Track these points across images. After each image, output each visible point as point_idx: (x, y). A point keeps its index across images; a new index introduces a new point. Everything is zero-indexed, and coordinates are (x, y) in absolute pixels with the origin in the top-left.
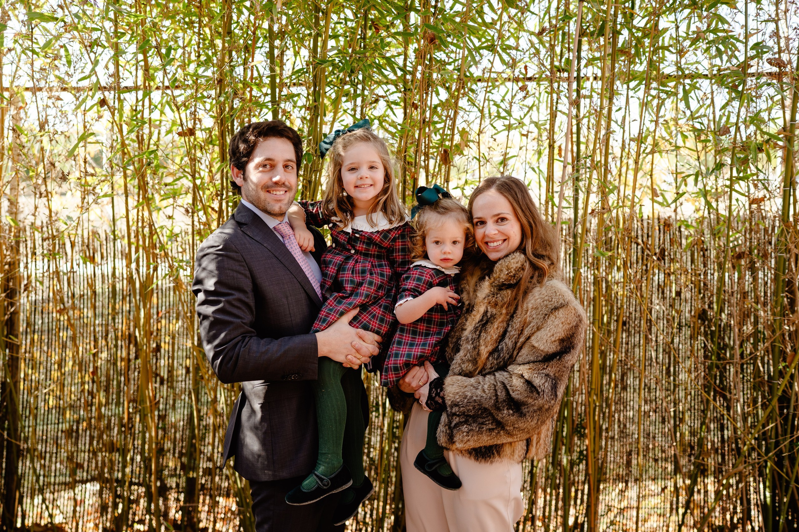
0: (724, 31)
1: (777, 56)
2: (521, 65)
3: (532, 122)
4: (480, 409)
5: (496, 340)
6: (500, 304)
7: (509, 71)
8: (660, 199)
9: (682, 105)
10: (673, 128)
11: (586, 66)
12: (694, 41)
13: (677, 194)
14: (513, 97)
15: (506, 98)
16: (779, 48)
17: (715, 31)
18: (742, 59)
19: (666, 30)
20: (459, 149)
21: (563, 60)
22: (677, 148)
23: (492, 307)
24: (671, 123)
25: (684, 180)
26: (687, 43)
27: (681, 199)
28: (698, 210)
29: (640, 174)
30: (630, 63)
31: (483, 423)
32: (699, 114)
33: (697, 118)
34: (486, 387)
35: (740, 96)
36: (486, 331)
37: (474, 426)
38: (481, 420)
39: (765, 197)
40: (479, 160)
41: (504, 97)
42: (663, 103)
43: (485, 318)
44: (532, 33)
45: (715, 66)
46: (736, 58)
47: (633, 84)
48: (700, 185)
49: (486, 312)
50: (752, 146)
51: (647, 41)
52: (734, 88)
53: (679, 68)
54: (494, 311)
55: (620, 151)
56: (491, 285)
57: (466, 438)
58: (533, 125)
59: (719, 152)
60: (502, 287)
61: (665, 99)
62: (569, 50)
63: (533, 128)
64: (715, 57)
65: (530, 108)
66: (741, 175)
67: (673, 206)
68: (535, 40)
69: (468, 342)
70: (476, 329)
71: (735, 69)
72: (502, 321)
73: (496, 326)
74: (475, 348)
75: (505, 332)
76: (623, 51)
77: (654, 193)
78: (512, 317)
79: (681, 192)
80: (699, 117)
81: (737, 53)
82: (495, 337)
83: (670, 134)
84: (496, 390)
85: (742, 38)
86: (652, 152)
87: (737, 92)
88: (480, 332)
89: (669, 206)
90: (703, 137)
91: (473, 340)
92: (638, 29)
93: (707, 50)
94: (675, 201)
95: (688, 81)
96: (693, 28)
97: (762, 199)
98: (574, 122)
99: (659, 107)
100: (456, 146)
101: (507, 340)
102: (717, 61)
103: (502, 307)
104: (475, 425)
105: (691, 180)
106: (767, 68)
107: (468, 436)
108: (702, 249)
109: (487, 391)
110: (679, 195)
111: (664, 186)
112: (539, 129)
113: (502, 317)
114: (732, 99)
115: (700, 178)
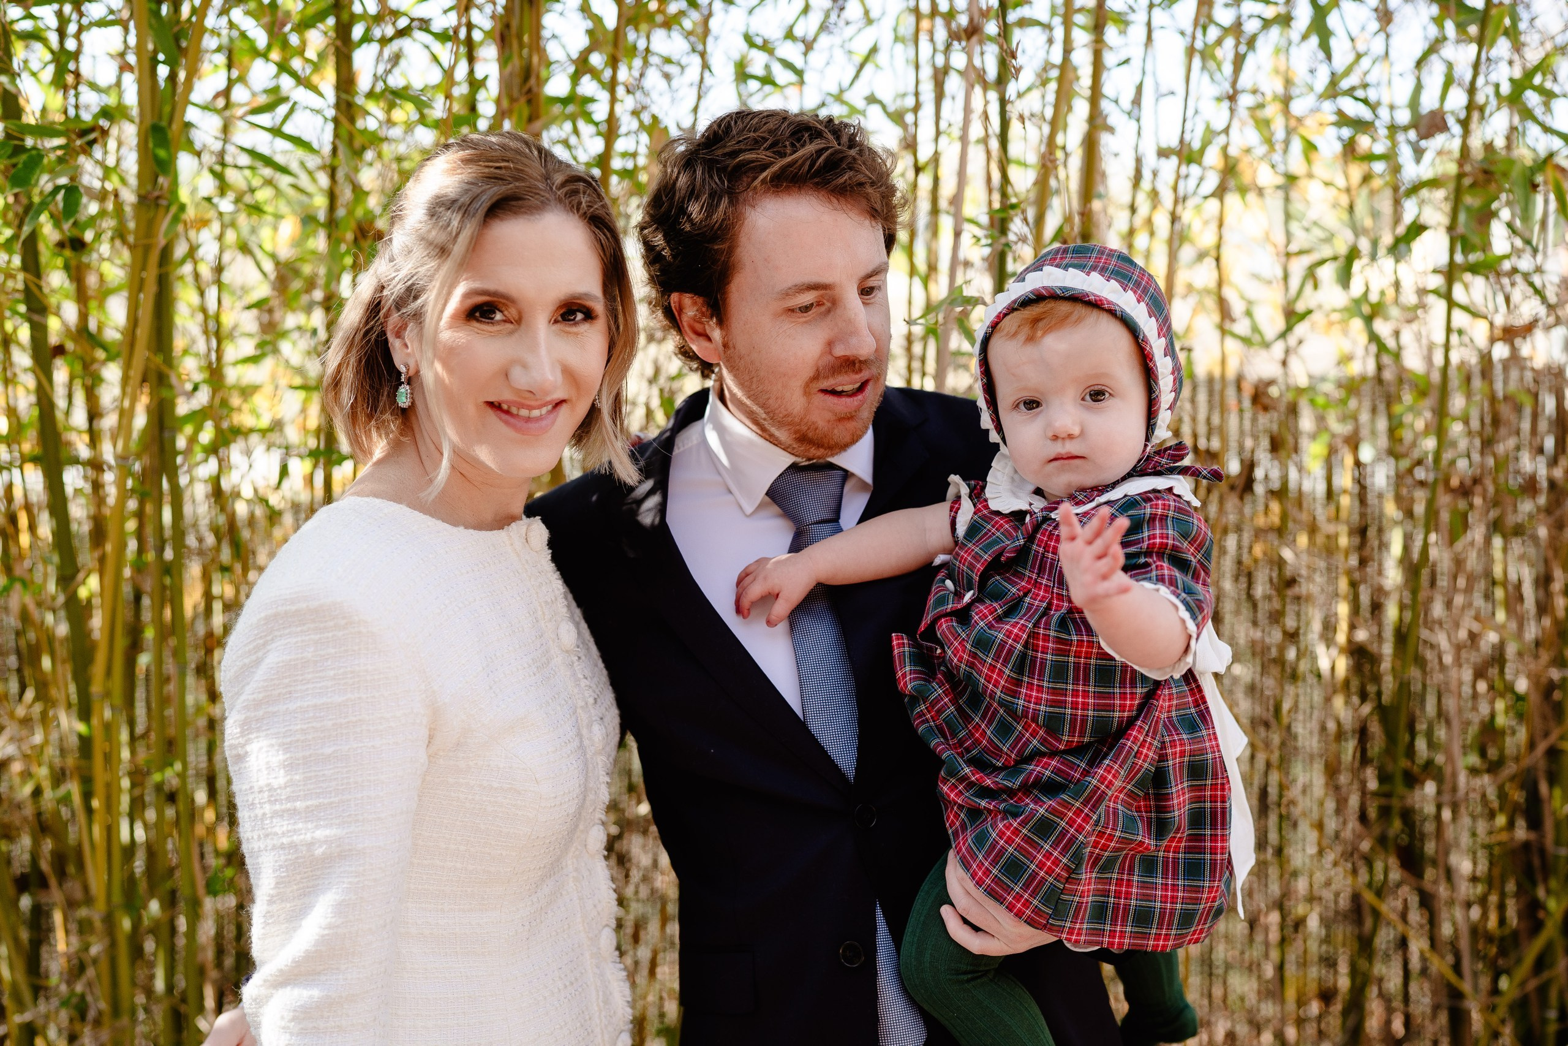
3: (870, 102)
8: (1243, 328)
10: (1277, 123)
13: (1290, 312)
15: (793, 33)
22: (1290, 179)
24: (1272, 111)
25: (1311, 274)
27: (1300, 329)
28: (1348, 357)
29: (1186, 253)
39: (1534, 320)
41: (790, 28)
42: (1250, 48)
48: (1356, 287)
55: (1128, 185)
65: (869, 59)
66: (1474, 257)
67: (1278, 349)
77: (1225, 309)
79: (1298, 309)
83: (1270, 139)
86: (1220, 192)
89: (1268, 346)
90: (1366, 147)
94: (1283, 335)
97: (1529, 327)
99: (1239, 62)
105: (1327, 273)
110: (1293, 316)
111: (1253, 290)
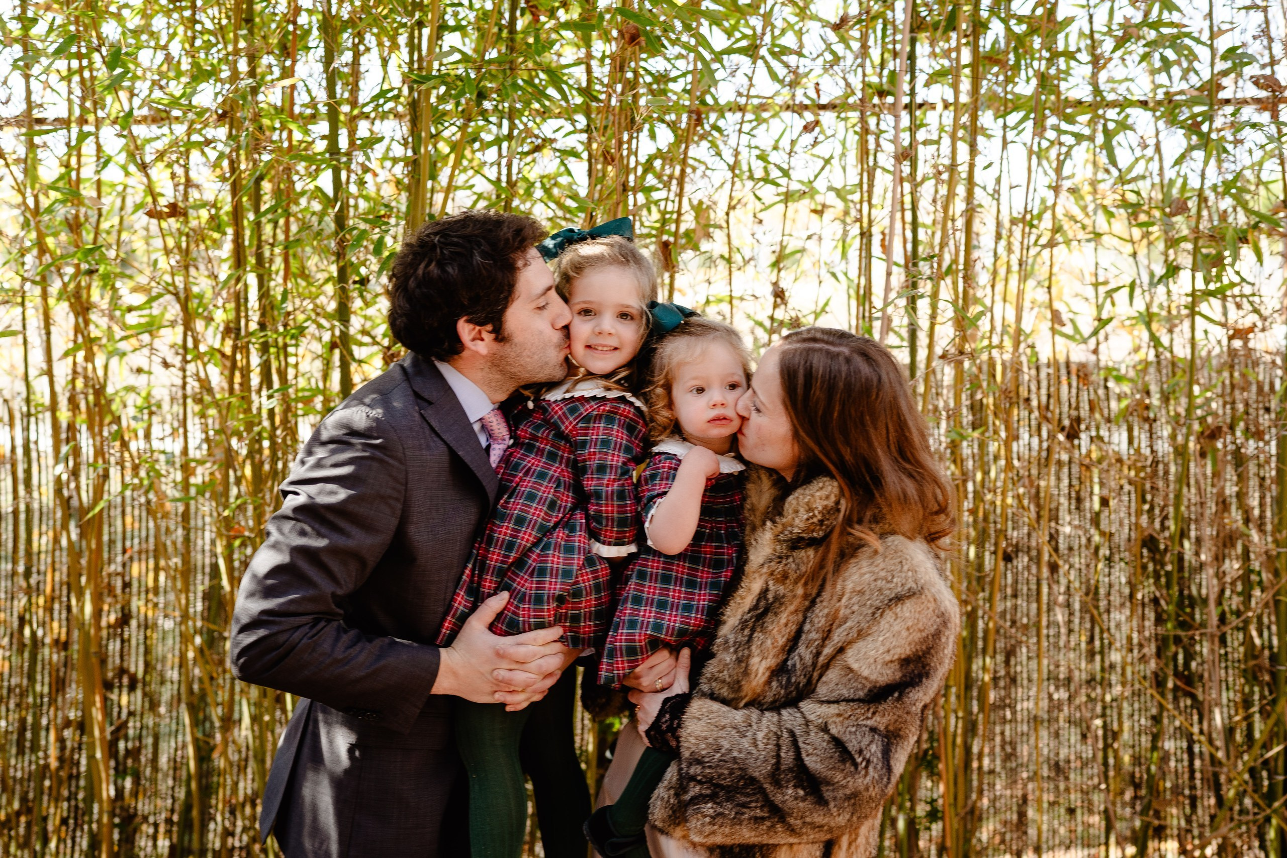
0: (1172, 24)
1: (1268, 71)
2: (809, 83)
3: (831, 188)
4: (741, 777)
5: (783, 649)
6: (793, 576)
7: (786, 94)
8: (1068, 329)
9: (1103, 159)
10: (1089, 198)
11: (927, 85)
12: (1120, 43)
13: (1100, 320)
14: (793, 142)
15: (781, 145)
16: (1272, 57)
17: (1156, 25)
18: (1206, 75)
19: (1069, 21)
20: (691, 241)
21: (886, 72)
22: (1097, 236)
23: (777, 581)
24: (1086, 190)
25: (1111, 295)
26: (1108, 45)
27: (1107, 330)
28: (1137, 349)
29: (1030, 283)
30: (1008, 80)
31: (744, 805)
32: (1133, 174)
33: (1129, 182)
34: (760, 735)
35: (1205, 142)
36: (763, 630)
37: (728, 809)
38: (742, 799)
39: (1255, 325)
40: (729, 261)
41: (777, 141)
42: (1068, 154)
43: (763, 603)
44: (826, 24)
45: (1160, 86)
46: (1197, 73)
47: (1013, 118)
48: (1140, 305)
49: (764, 592)
50: (1230, 234)
51: (1037, 42)
52: (1193, 127)
53: (1097, 91)
54: (782, 590)
55: (993, 241)
56: (777, 539)
57: (708, 828)
58: (832, 194)
59: (1172, 243)
60: (796, 544)
61: (1071, 147)
62: (895, 54)
63: (831, 198)
64: (1159, 71)
65: (827, 161)
66: (1212, 286)
67: (1093, 341)
68: (832, 36)
69: (727, 649)
70: (743, 624)
71: (1195, 93)
72: (796, 611)
73: (783, 621)
74: (739, 661)
75: (799, 632)
76: (993, 58)
77: (1056, 317)
78: (813, 603)
79: (1105, 316)
80: (1135, 179)
81: (1196, 64)
82: (781, 641)
83: (1084, 208)
84: (778, 746)
85: (1205, 37)
86: (1052, 244)
87: (1201, 135)
88: (753, 630)
89: (1085, 341)
90: (1143, 218)
91: (738, 645)
92: (1020, 19)
93: (1145, 57)
94: (1095, 333)
95: (1112, 114)
96: (1118, 18)
97: (1251, 330)
98: (907, 187)
99: (1061, 161)
100: (687, 234)
101: (802, 649)
102: (1162, 78)
103: (796, 582)
104: (729, 806)
105: (1122, 296)
106: (1251, 91)
107: (712, 824)
108: (1147, 419)
109: (761, 745)
110: (1103, 323)
111: (1074, 305)
112: (844, 199)
113: (797, 602)
114: (1191, 148)
115: (1138, 291)
